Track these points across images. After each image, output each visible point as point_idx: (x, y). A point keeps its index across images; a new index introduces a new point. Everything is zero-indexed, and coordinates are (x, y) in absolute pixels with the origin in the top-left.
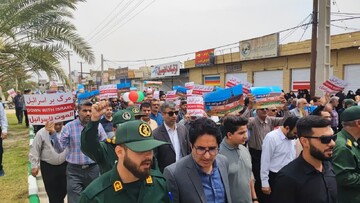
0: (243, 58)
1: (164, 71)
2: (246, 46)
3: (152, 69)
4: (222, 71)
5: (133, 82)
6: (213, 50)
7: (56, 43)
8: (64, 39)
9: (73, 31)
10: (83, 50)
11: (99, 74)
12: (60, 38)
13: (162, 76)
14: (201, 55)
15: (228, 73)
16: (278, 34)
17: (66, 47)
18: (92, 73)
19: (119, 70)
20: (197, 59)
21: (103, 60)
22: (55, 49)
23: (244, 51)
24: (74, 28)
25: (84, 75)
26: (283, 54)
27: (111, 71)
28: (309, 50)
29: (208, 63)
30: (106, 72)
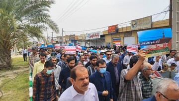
0: (132, 29)
1: (92, 36)
2: (134, 23)
3: (87, 36)
4: (122, 36)
5: (78, 42)
6: (117, 25)
7: (41, 24)
8: (45, 22)
9: (49, 18)
10: (54, 27)
11: (61, 38)
12: (43, 22)
13: (91, 39)
14: (111, 28)
15: (125, 37)
16: (151, 16)
17: (46, 25)
18: (57, 37)
19: (70, 36)
20: (109, 30)
21: (63, 31)
22: (41, 27)
23: (133, 25)
24: (49, 17)
25: (54, 39)
26: (154, 27)
27: (67, 36)
29: (115, 31)
30: (64, 37)
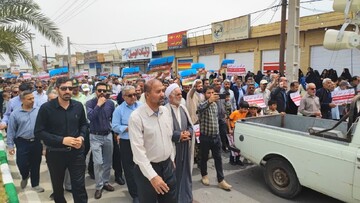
0: (215, 40)
1: (135, 54)
2: (218, 28)
3: (124, 52)
4: (195, 53)
5: (104, 66)
6: (185, 32)
7: (18, 23)
8: (27, 19)
9: (37, 11)
10: (49, 31)
11: (65, 58)
12: (23, 18)
13: (133, 59)
14: (173, 37)
15: (201, 55)
16: (249, 16)
18: (57, 57)
19: (87, 54)
20: (169, 42)
21: (69, 44)
22: (19, 30)
23: (216, 33)
24: (37, 8)
25: (49, 60)
26: (254, 36)
27: (78, 55)
28: (279, 32)
29: (181, 45)
30: (73, 56)
